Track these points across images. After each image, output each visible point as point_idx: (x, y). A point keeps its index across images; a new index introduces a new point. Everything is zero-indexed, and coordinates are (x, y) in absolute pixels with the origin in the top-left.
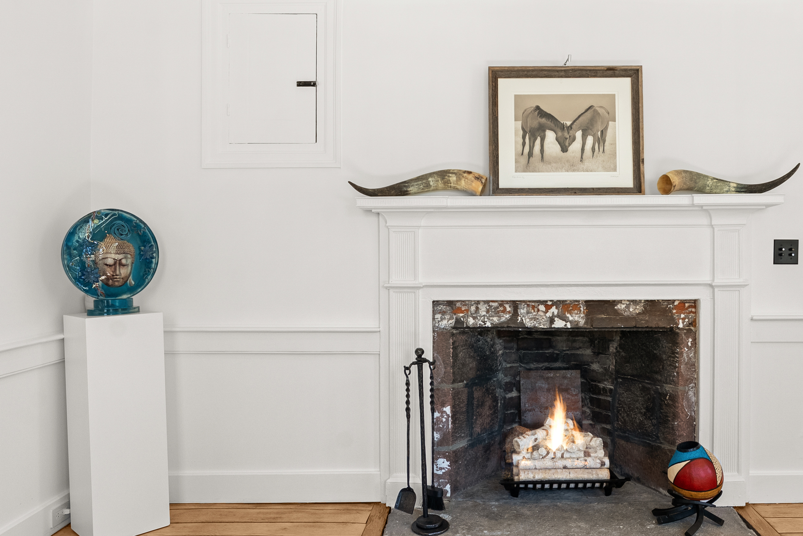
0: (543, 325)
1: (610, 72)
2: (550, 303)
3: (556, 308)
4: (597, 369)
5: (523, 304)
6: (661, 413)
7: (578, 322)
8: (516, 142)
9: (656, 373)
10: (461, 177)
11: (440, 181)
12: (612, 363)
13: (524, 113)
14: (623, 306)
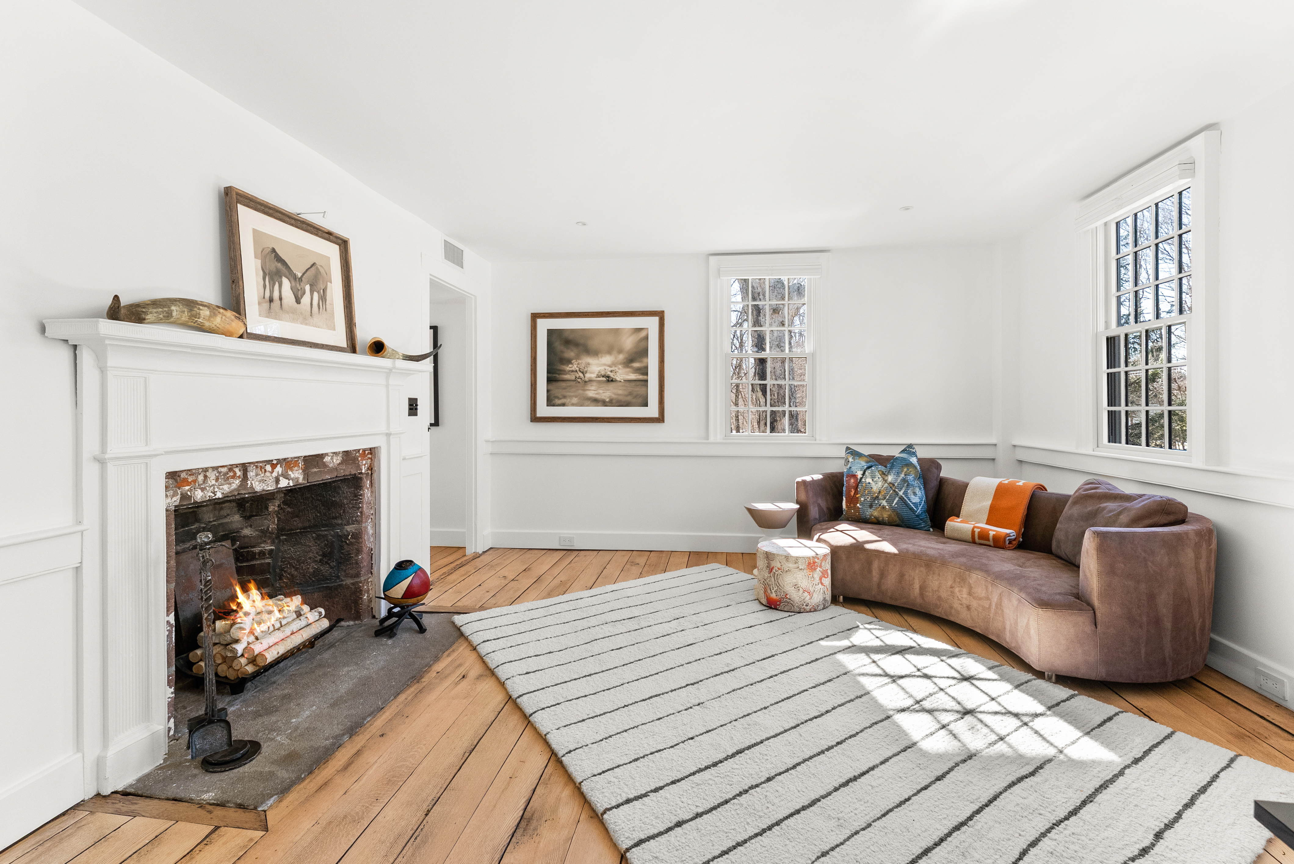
0: (271, 487)
1: (327, 235)
2: (275, 462)
3: (281, 466)
4: (250, 533)
5: (252, 466)
6: (342, 553)
7: (298, 478)
8: (257, 282)
9: (336, 518)
10: (217, 312)
11: (186, 313)
12: (274, 523)
13: (262, 252)
14: (329, 458)
